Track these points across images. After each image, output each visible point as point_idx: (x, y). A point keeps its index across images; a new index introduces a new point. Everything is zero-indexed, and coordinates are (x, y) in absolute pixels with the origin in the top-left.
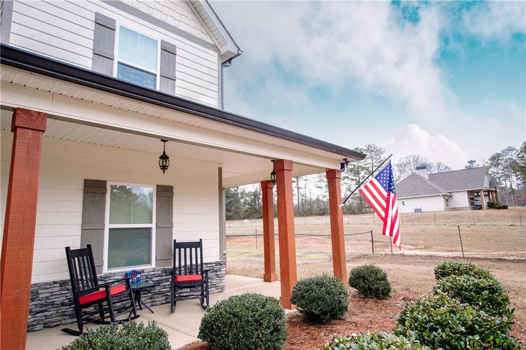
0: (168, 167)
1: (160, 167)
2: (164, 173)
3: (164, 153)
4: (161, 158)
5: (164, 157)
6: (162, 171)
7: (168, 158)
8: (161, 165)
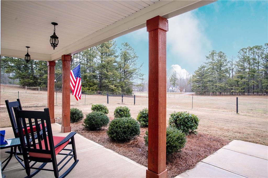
0: (57, 45)
1: (51, 44)
2: (54, 49)
3: (54, 33)
4: (51, 37)
5: (54, 37)
6: (52, 48)
7: (57, 38)
8: (52, 43)
